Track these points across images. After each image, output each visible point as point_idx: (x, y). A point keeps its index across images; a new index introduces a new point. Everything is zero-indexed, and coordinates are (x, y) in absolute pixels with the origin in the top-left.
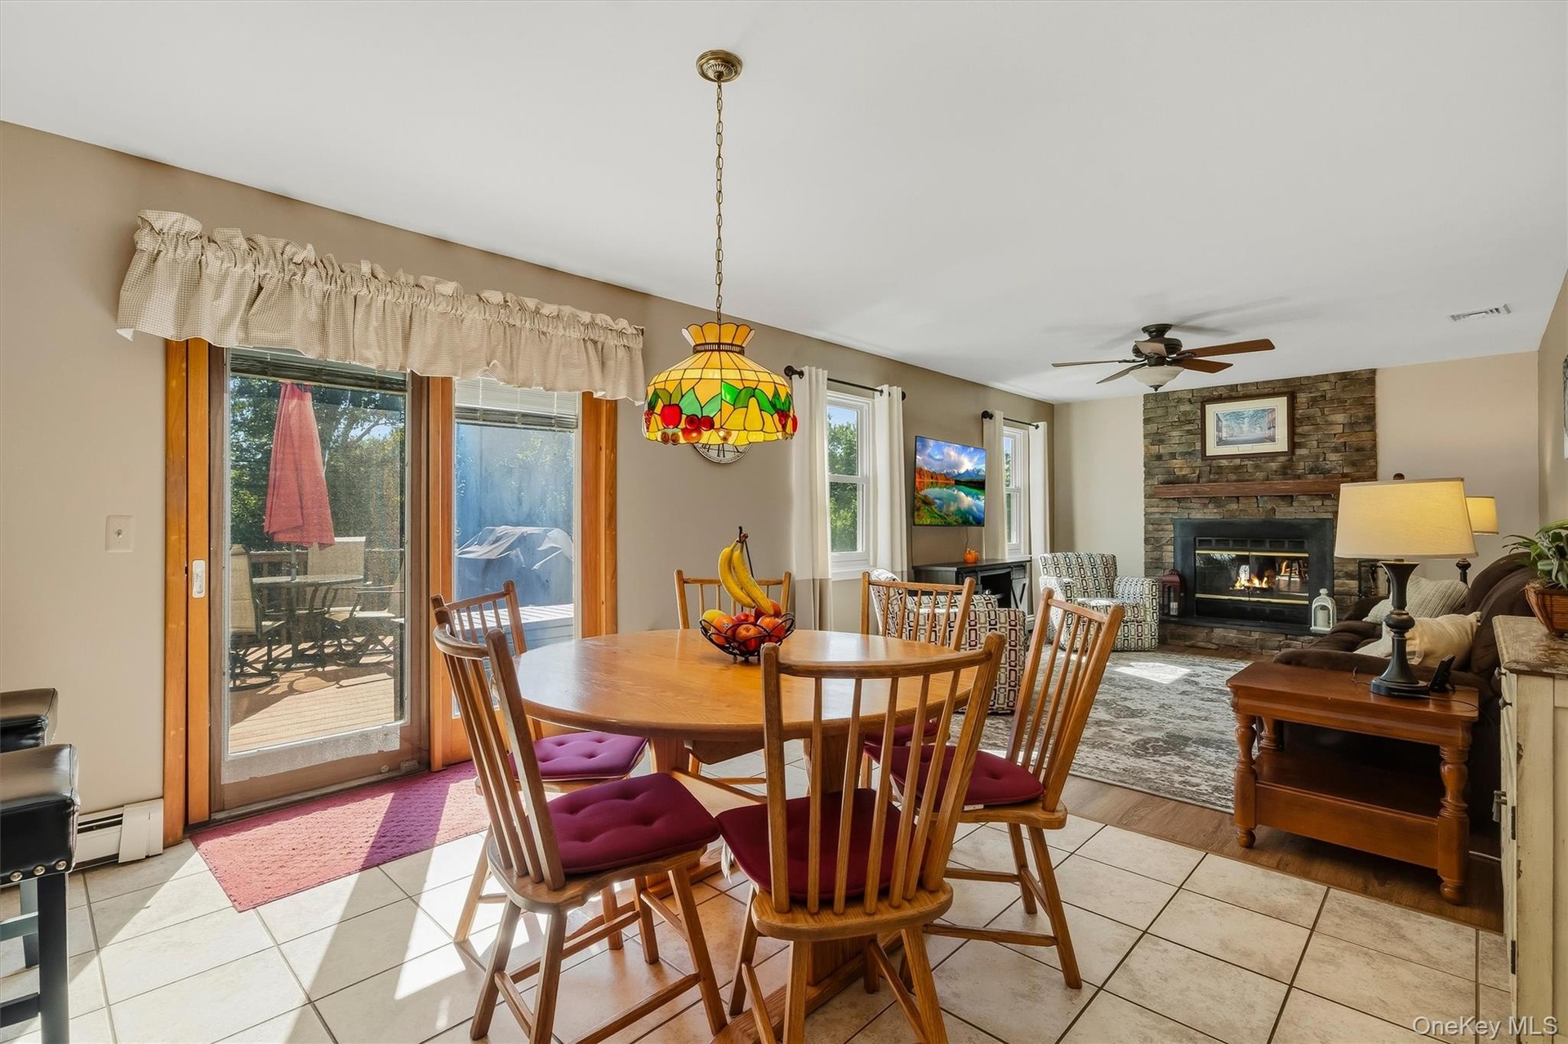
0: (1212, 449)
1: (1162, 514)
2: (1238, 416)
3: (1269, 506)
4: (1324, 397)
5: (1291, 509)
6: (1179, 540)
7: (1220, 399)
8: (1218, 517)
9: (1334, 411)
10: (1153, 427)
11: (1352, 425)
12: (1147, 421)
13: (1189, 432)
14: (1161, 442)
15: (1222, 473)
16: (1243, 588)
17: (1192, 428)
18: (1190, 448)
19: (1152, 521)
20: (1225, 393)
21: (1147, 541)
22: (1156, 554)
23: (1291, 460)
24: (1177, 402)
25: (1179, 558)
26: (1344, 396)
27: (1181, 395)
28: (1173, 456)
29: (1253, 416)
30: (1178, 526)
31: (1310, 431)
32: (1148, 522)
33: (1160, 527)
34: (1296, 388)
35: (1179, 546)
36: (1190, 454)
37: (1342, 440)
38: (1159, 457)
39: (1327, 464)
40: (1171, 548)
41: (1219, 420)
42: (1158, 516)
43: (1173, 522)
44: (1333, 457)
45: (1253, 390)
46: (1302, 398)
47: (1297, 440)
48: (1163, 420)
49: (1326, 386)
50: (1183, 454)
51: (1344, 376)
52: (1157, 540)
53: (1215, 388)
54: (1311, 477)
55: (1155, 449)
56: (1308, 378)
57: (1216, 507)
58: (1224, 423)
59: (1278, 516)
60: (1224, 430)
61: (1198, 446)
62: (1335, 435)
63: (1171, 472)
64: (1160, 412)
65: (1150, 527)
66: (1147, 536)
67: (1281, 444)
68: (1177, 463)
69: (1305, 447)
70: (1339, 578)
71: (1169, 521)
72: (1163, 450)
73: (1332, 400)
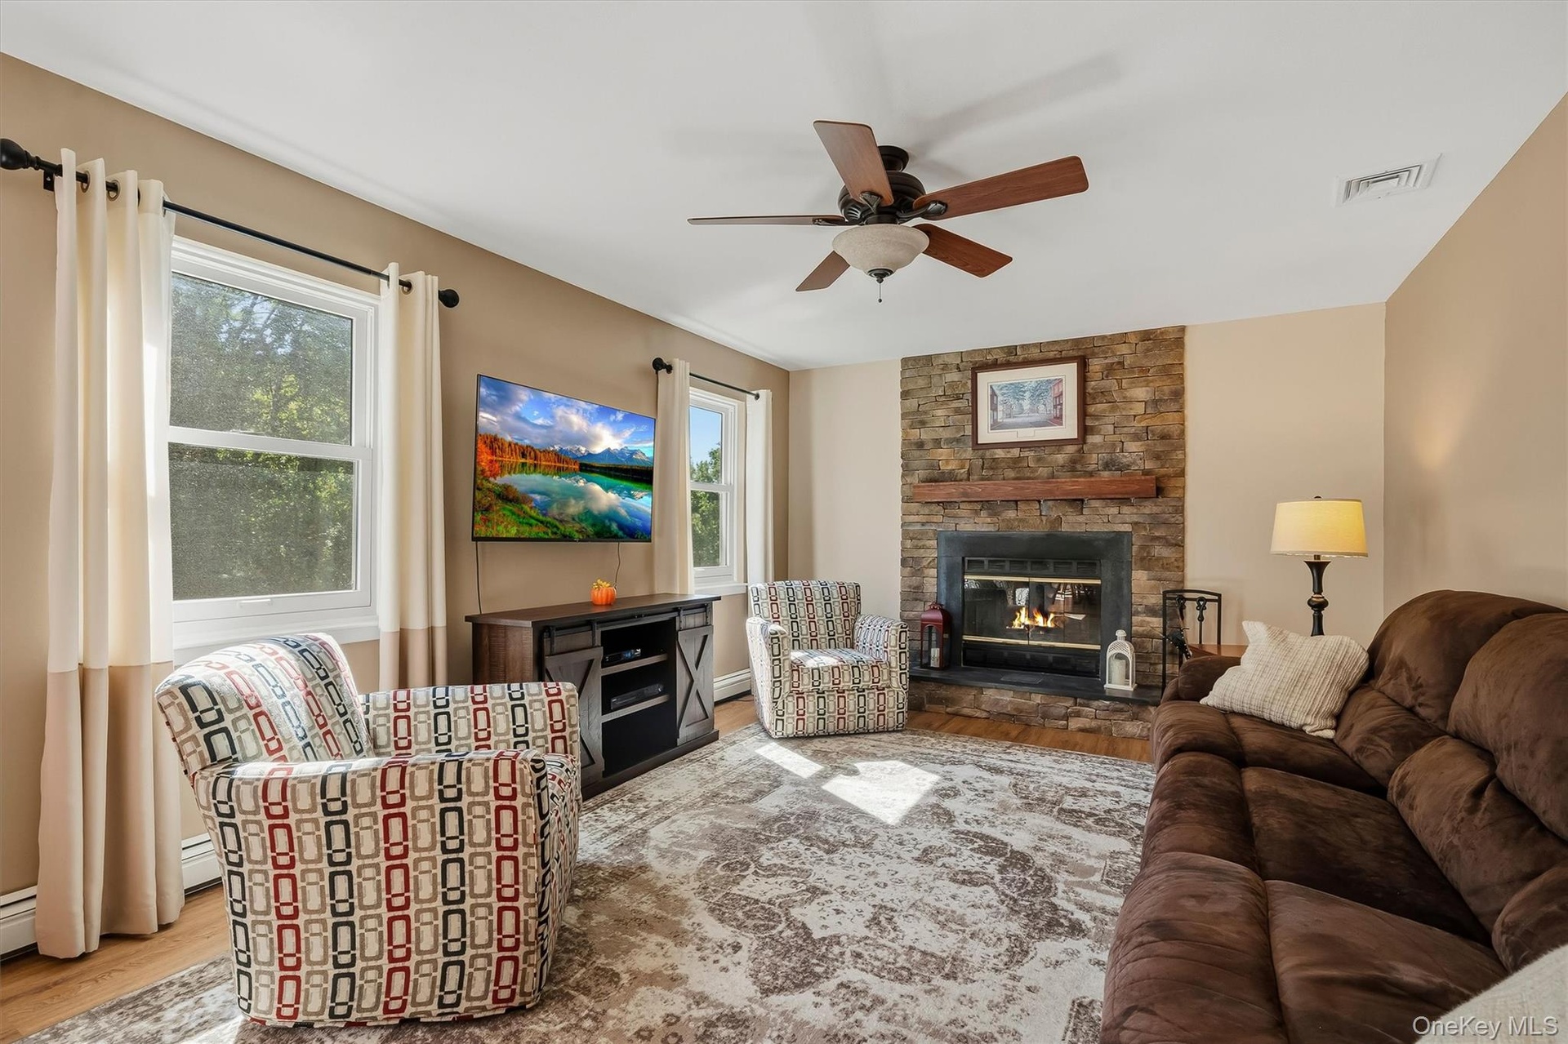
0: (986, 436)
1: (923, 524)
2: (1017, 390)
3: (1054, 515)
4: (1121, 363)
5: (1081, 519)
6: (943, 562)
7: (995, 366)
8: (992, 529)
9: (1134, 384)
10: (912, 403)
11: (1155, 403)
12: (905, 395)
13: (958, 411)
14: (923, 423)
15: (997, 468)
16: (1022, 627)
17: (960, 405)
18: (958, 432)
19: (911, 535)
20: (1001, 357)
21: (904, 562)
22: (915, 581)
23: (1081, 451)
24: (943, 369)
25: (943, 586)
26: (1146, 363)
27: (948, 360)
28: (937, 443)
29: (1035, 389)
30: (943, 543)
31: (1104, 411)
32: (906, 535)
33: (921, 543)
34: (1089, 352)
35: (943, 570)
36: (958, 440)
37: (1144, 424)
38: (920, 445)
39: (1126, 457)
40: (933, 572)
41: (993, 395)
42: (918, 527)
43: (938, 536)
44: (1133, 447)
45: (1035, 354)
46: (1096, 365)
47: (1089, 423)
48: (922, 394)
49: (1124, 349)
50: (950, 441)
51: (1146, 336)
52: (917, 560)
53: (989, 351)
54: (1106, 474)
55: (915, 434)
56: (1103, 338)
57: (990, 516)
58: (1000, 398)
59: (1065, 528)
60: (1000, 408)
61: (968, 431)
62: (1135, 416)
63: (933, 466)
64: (921, 382)
65: (909, 543)
66: (906, 555)
67: (1068, 429)
68: (943, 453)
69: (1098, 433)
70: (1137, 613)
71: (931, 534)
72: (925, 435)
73: (1132, 369)
